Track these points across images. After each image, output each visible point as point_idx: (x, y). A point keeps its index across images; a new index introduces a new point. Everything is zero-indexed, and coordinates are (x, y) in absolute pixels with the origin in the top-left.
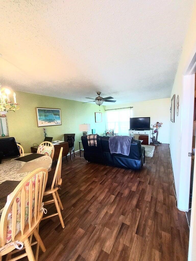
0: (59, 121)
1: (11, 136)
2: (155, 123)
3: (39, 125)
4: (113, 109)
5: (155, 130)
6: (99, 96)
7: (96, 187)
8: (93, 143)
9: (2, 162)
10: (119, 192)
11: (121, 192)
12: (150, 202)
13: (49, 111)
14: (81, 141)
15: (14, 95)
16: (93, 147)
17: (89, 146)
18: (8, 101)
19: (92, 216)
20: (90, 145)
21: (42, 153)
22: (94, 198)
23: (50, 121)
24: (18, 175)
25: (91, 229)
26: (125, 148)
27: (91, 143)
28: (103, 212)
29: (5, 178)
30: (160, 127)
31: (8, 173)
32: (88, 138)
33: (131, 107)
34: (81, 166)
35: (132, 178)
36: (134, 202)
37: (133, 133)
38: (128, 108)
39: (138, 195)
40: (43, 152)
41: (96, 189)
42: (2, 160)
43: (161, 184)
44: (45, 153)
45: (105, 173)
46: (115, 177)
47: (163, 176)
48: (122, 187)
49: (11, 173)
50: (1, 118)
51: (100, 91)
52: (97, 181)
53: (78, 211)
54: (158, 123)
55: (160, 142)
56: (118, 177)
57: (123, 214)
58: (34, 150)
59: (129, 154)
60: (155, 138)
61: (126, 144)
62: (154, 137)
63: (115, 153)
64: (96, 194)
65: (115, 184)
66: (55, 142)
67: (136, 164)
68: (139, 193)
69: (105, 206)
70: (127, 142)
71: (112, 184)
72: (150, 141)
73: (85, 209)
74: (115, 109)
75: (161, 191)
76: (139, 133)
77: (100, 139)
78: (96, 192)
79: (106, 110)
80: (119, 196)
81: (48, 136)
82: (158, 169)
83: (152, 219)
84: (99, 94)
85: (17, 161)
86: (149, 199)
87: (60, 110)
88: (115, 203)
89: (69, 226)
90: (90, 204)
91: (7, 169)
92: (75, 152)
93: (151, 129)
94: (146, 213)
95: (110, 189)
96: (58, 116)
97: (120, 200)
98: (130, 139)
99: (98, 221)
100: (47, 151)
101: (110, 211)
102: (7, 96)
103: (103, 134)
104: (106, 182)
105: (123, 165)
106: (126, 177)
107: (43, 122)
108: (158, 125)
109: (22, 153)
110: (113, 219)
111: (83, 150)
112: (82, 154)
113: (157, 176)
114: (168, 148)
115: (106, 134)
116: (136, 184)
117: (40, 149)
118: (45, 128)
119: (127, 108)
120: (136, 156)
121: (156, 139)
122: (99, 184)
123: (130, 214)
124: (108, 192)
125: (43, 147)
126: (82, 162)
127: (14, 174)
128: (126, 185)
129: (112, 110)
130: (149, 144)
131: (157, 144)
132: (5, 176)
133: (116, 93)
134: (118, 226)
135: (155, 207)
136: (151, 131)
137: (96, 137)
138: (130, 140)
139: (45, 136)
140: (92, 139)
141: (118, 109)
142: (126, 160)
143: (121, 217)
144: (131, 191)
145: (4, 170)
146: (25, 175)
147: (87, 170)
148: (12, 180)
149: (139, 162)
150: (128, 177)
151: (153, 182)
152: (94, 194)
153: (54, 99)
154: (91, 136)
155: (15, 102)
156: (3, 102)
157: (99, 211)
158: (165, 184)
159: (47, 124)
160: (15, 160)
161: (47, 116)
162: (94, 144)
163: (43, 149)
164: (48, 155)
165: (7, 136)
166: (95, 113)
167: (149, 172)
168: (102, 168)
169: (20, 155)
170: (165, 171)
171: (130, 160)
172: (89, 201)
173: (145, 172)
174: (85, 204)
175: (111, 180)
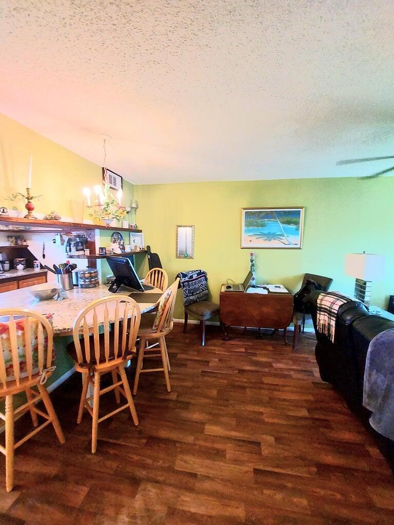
13: (269, 214)
22: (186, 479)
64: (205, 478)
78: (212, 473)
87: (301, 210)
99: (239, 407)
101: (268, 418)
143: (269, 439)
161: (264, 225)
175: (306, 509)
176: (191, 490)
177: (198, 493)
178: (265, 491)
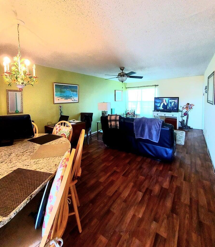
0: (76, 98)
1: (25, 113)
2: (185, 104)
3: (55, 102)
4: (135, 87)
5: (184, 112)
6: (122, 72)
7: (118, 178)
8: (114, 124)
9: (14, 143)
10: (147, 189)
11: (150, 188)
12: (190, 206)
13: (66, 87)
14: (100, 122)
15: (34, 67)
16: (115, 129)
17: (109, 127)
18: (27, 74)
19: (116, 219)
20: (111, 127)
21: (58, 134)
23: (67, 97)
24: (33, 161)
25: (115, 238)
26: (154, 133)
27: (113, 125)
28: (129, 215)
29: (17, 164)
30: (191, 110)
31: (20, 157)
32: (108, 119)
33: (156, 86)
34: (98, 151)
35: (161, 171)
36: (169, 204)
37: (158, 114)
38: (153, 86)
39: (172, 195)
40: (60, 132)
41: (118, 183)
42: (14, 140)
43: (199, 181)
44: (62, 135)
45: (127, 161)
46: (141, 168)
47: (201, 171)
48: (150, 182)
49: (24, 158)
50: (16, 92)
51: (124, 66)
52: (118, 170)
53: (97, 210)
54: (188, 104)
55: (191, 127)
56: (144, 169)
57: (156, 219)
58: (48, 129)
59: (158, 140)
60: (185, 122)
61: (155, 128)
62: (184, 120)
63: (141, 138)
64: (119, 188)
65: (142, 178)
66: (71, 121)
67: (167, 153)
68: (174, 191)
69: (131, 206)
70: (157, 126)
71: (137, 177)
72: (178, 125)
73: (106, 208)
74: (137, 87)
75: (202, 191)
76: (165, 115)
77: (122, 120)
78: (118, 186)
79: (127, 88)
80: (148, 193)
81: (64, 114)
82: (193, 160)
83: (197, 232)
84: (122, 69)
85: (30, 143)
86: (187, 202)
87: (78, 86)
88: (143, 204)
89: (87, 230)
90: (112, 202)
91: (19, 153)
92: (92, 133)
93: (180, 111)
94: (187, 222)
95: (135, 183)
96: (75, 93)
97: (149, 199)
98: (161, 122)
99: (124, 227)
100: (64, 132)
101: (139, 214)
102: (27, 68)
103: (122, 115)
104: (129, 173)
105: (150, 153)
106: (154, 169)
107: (60, 98)
108: (189, 106)
109: (36, 133)
110: (142, 226)
111: (102, 132)
112: (101, 136)
113: (193, 170)
114: (202, 135)
115: (127, 115)
116: (168, 179)
117: (57, 129)
118: (61, 105)
119: (151, 86)
120: (167, 143)
121: (187, 123)
122: (121, 176)
123: (165, 221)
124: (133, 187)
125: (60, 127)
126: (100, 146)
127: (27, 160)
128: (155, 179)
129: (133, 87)
130: (178, 128)
131: (187, 129)
132: (17, 162)
133: (142, 68)
134: (151, 237)
135: (198, 214)
136: (180, 113)
137: (118, 118)
138: (160, 124)
139: (61, 114)
140: (113, 120)
141: (141, 87)
142: (153, 147)
143: (154, 225)
144: (162, 188)
145: (16, 154)
146: (40, 162)
147: (105, 156)
148: (25, 168)
149: (170, 151)
150: (157, 169)
151: (190, 178)
152: (116, 188)
153: (73, 74)
154: (113, 117)
155: (34, 75)
156: (21, 75)
157: (124, 213)
158: (206, 182)
159: (63, 101)
160: (29, 141)
161: (64, 92)
162: (116, 126)
163: (60, 130)
164: (65, 137)
165: (20, 113)
166: (115, 90)
167: (182, 165)
168: (124, 155)
169: (34, 136)
170: (202, 164)
171: (159, 148)
172: (110, 198)
173: (178, 164)
174: (105, 200)
175: (136, 172)
176: (120, 194)
177: (122, 192)
178: (129, 176)
